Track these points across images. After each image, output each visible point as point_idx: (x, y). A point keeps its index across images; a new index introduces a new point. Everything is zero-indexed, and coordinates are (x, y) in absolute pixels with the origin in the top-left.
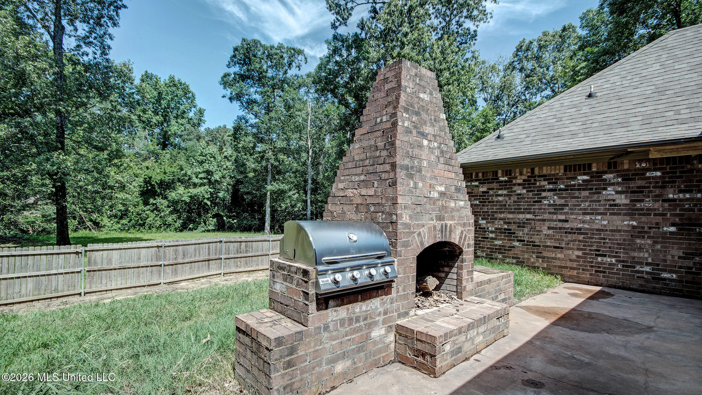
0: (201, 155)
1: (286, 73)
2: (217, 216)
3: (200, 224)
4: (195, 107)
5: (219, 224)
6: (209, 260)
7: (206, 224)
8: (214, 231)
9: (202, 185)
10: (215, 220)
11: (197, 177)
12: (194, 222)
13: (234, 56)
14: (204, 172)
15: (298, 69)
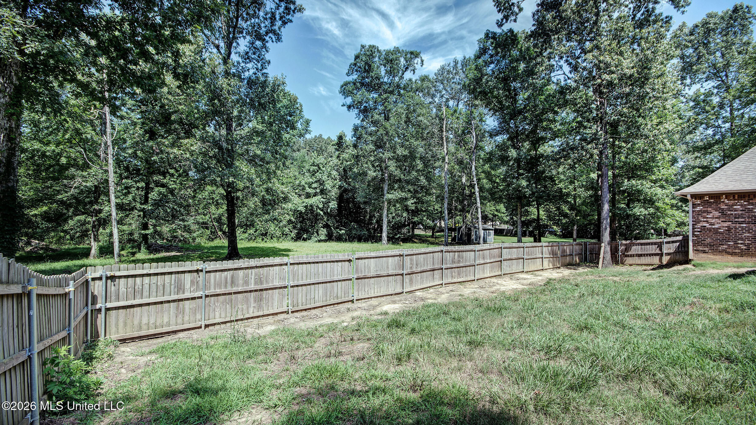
0: (313, 165)
1: (402, 78)
2: (326, 226)
3: (313, 234)
4: (302, 117)
5: (329, 233)
6: (433, 270)
7: (318, 235)
8: (325, 241)
9: (315, 195)
10: (325, 230)
11: (310, 187)
12: (307, 231)
13: (355, 65)
14: (316, 182)
15: (412, 72)
